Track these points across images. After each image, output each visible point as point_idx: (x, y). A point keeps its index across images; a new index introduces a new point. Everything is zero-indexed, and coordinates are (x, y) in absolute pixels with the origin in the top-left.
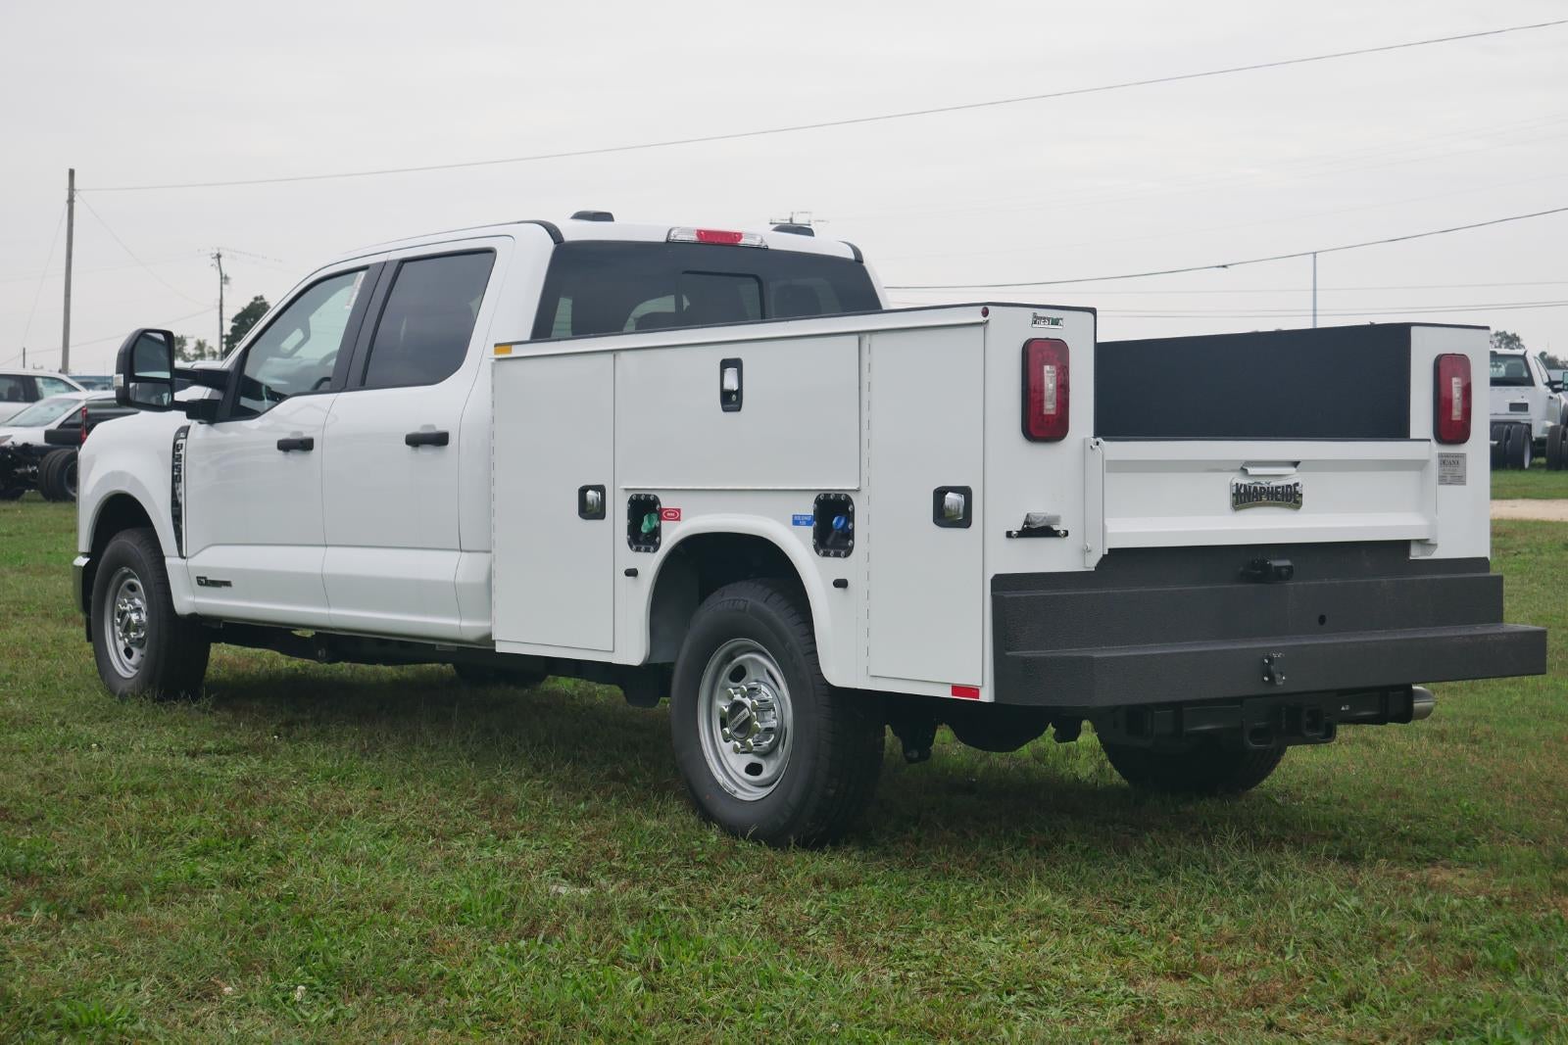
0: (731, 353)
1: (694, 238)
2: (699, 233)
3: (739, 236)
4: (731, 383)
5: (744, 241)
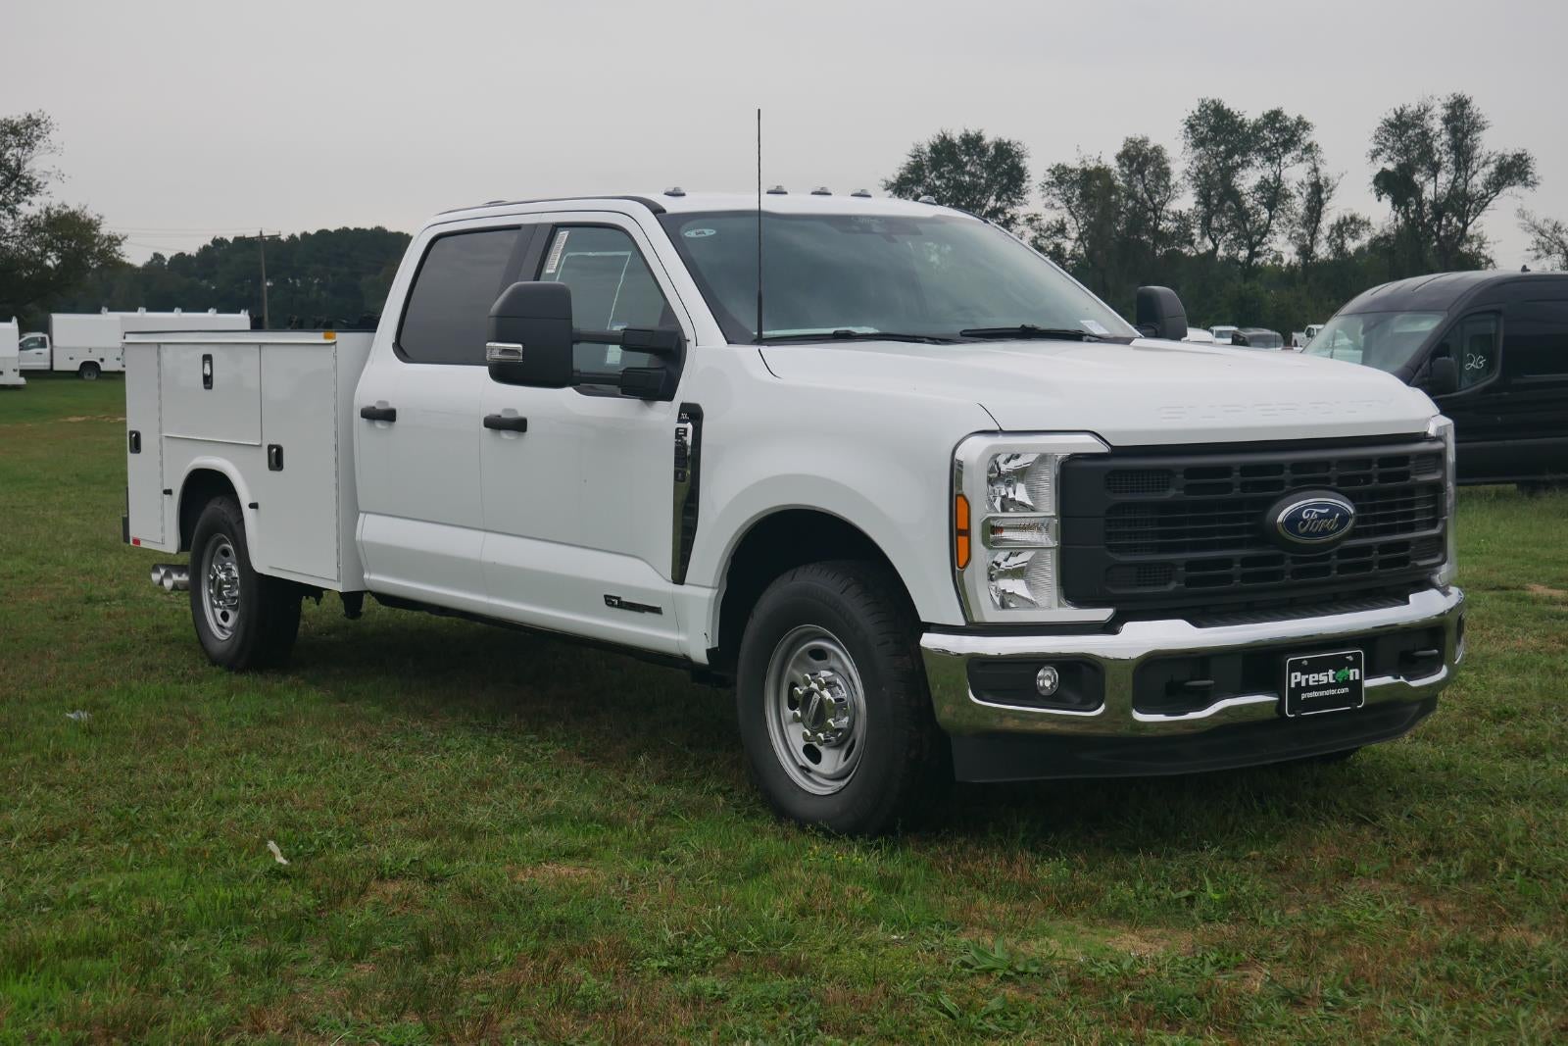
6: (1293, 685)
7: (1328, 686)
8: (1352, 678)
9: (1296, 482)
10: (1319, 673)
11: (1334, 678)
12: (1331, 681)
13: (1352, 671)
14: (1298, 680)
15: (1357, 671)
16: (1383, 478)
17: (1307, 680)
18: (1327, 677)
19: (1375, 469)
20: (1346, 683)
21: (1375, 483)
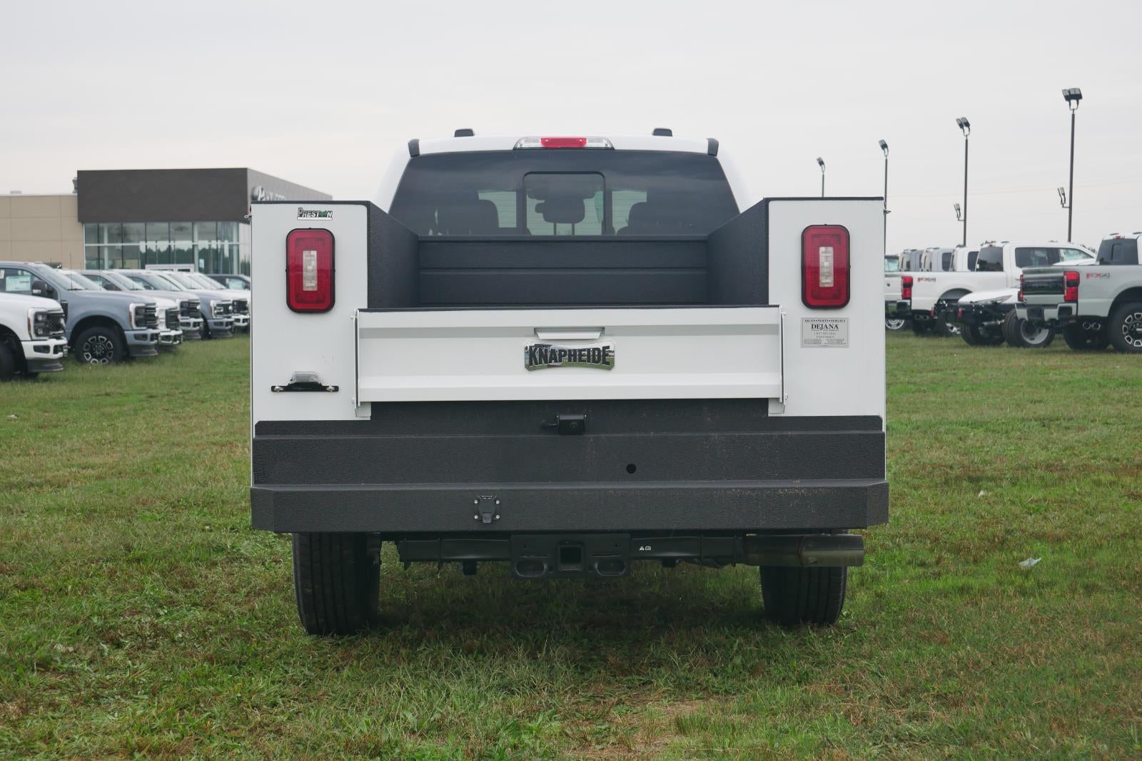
1: (539, 145)
2: (543, 140)
3: (584, 140)
5: (589, 145)
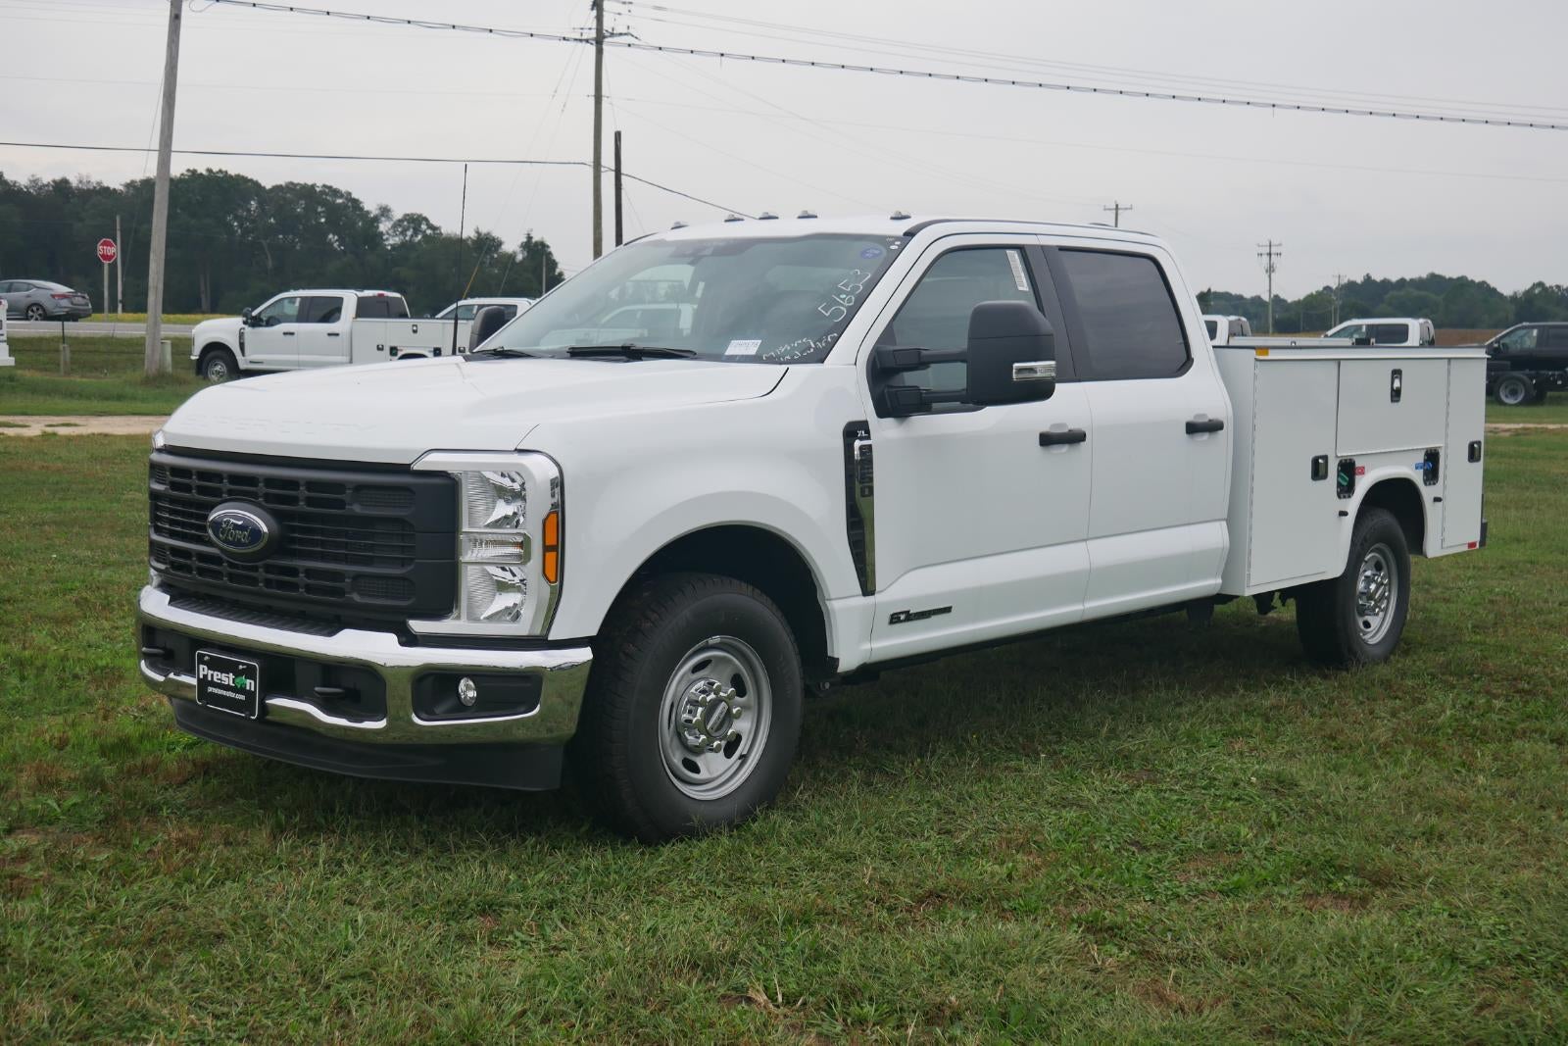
0: (1397, 365)
4: (1397, 384)
6: (201, 677)
7: (227, 688)
8: (248, 688)
9: (230, 492)
10: (222, 673)
11: (233, 682)
12: (231, 684)
13: (248, 681)
14: (205, 673)
15: (253, 682)
16: (310, 502)
17: (212, 675)
18: (228, 679)
19: (303, 492)
20: (242, 690)
21: (302, 506)
